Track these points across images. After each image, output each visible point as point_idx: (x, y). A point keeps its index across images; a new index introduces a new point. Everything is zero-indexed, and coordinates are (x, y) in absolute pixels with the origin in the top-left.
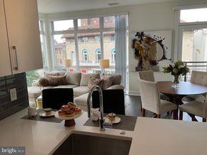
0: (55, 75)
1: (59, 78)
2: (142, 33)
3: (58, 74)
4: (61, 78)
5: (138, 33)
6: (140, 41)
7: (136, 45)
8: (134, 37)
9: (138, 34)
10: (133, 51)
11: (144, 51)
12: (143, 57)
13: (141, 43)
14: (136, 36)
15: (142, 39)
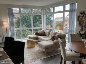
2: (84, 12)
6: (82, 17)
7: (80, 19)
8: (79, 14)
9: (81, 13)
10: (78, 22)
11: (84, 22)
12: (84, 26)
13: (83, 18)
14: (80, 14)
15: (83, 16)
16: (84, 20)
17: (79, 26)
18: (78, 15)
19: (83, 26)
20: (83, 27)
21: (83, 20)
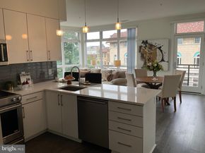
1: (85, 73)
5: (143, 41)
6: (145, 47)
7: (142, 50)
8: (140, 44)
14: (142, 43)
19: (146, 60)
21: (146, 51)
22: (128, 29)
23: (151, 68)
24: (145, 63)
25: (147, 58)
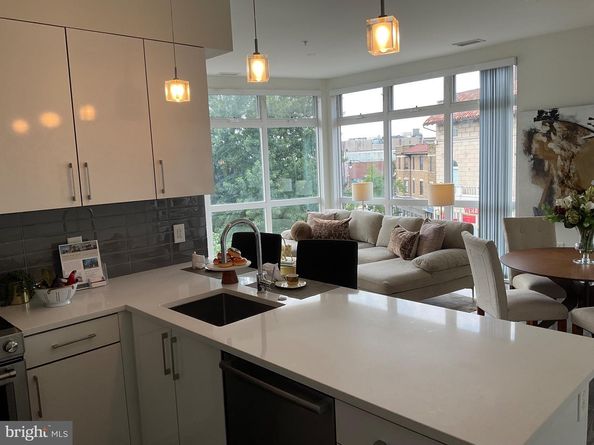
0: (329, 217)
1: (331, 225)
2: (554, 112)
3: (335, 216)
4: (338, 227)
5: (541, 112)
6: (547, 135)
7: (535, 146)
8: (530, 123)
9: (541, 116)
10: (528, 163)
11: (560, 162)
12: (555, 179)
13: (550, 139)
14: (535, 120)
15: (552, 129)
16: (557, 151)
17: (533, 182)
18: (528, 129)
19: (552, 183)
20: (556, 186)
21: (551, 150)
22: (484, 73)
23: (572, 216)
24: (549, 197)
25: (557, 173)
